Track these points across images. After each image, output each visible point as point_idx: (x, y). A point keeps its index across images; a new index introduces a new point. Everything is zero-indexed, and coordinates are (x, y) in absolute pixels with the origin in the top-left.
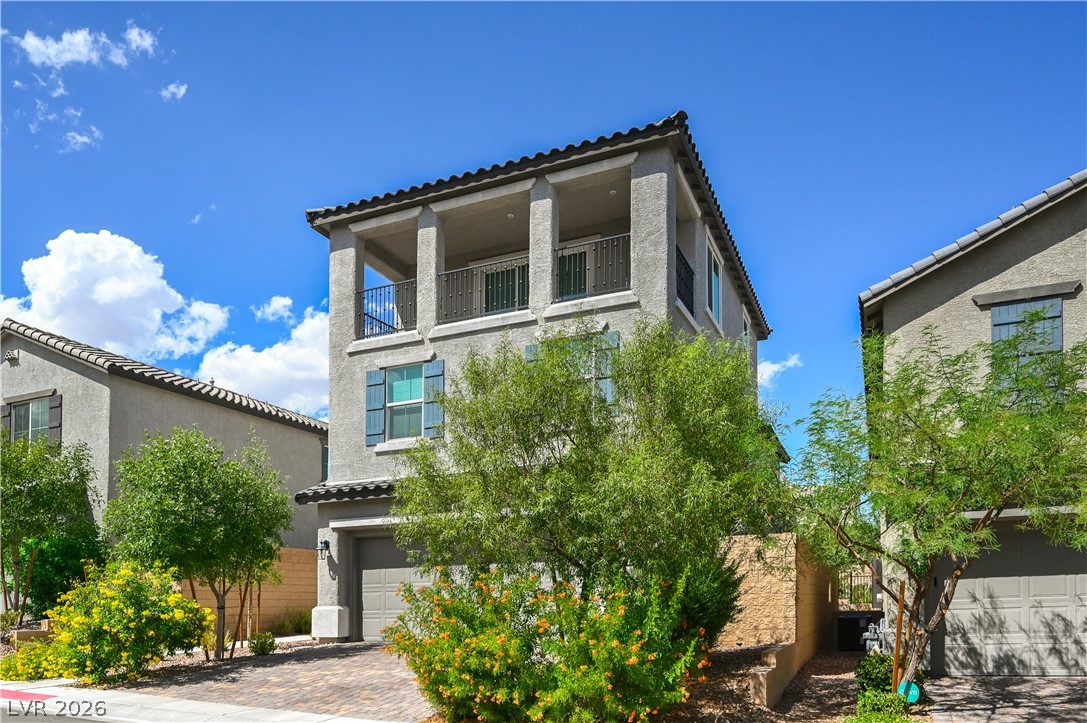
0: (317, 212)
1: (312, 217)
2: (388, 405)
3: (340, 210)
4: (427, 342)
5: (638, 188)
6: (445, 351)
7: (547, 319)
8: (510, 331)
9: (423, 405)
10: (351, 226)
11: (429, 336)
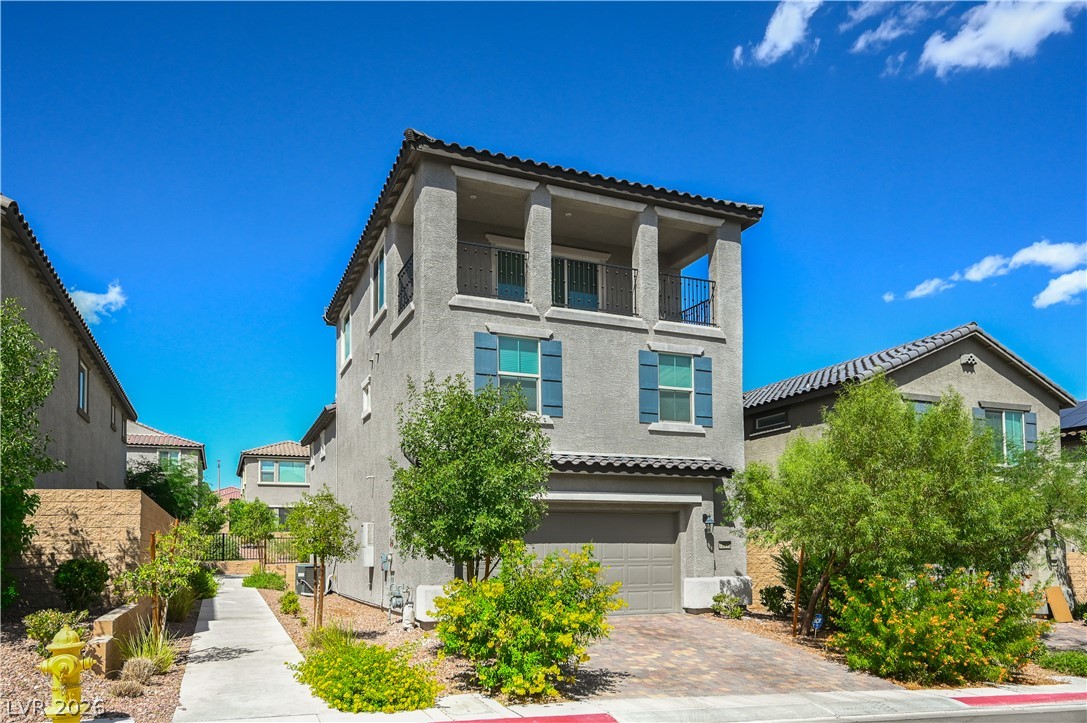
0: (426, 138)
1: (416, 140)
2: (499, 372)
3: (455, 148)
4: (543, 320)
5: (722, 248)
6: (562, 334)
7: (657, 332)
8: (624, 333)
9: (539, 381)
10: (454, 168)
11: (546, 315)
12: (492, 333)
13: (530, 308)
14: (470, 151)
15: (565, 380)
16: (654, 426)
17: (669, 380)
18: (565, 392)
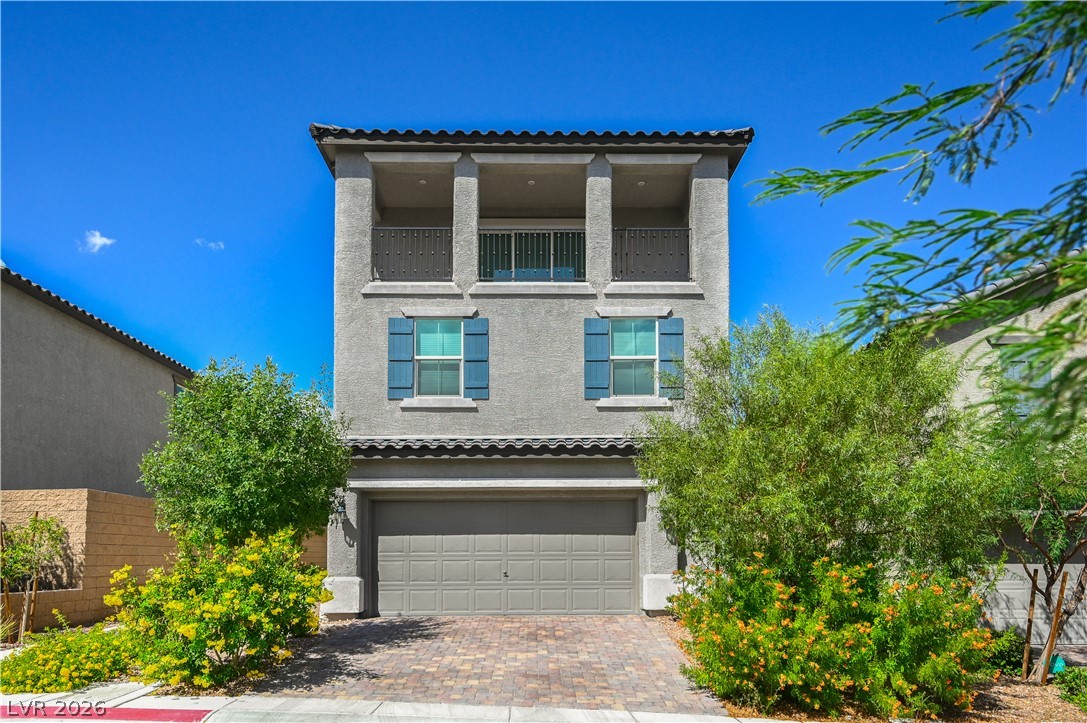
0: (328, 129)
1: (320, 134)
2: (416, 357)
3: (359, 134)
4: (467, 298)
5: (700, 188)
6: (489, 310)
7: (608, 296)
8: (566, 301)
9: (462, 364)
10: (367, 155)
11: (469, 292)
12: (408, 317)
13: (450, 287)
14: (376, 134)
15: (492, 359)
16: (603, 402)
17: (626, 349)
18: (492, 371)
